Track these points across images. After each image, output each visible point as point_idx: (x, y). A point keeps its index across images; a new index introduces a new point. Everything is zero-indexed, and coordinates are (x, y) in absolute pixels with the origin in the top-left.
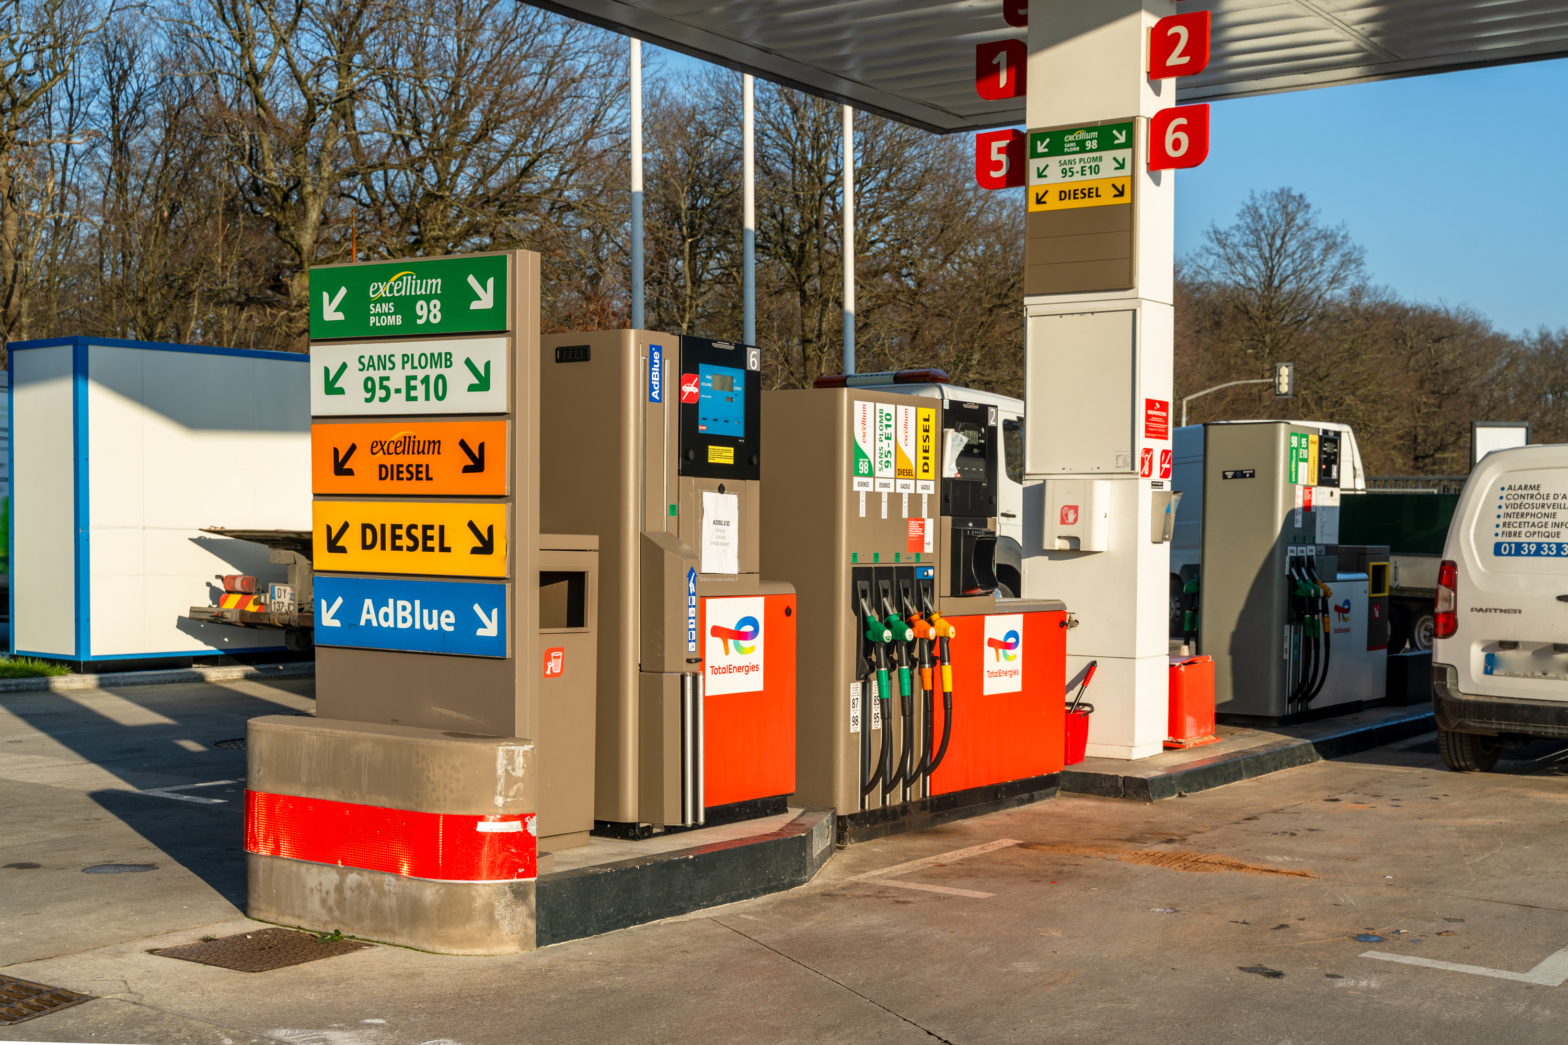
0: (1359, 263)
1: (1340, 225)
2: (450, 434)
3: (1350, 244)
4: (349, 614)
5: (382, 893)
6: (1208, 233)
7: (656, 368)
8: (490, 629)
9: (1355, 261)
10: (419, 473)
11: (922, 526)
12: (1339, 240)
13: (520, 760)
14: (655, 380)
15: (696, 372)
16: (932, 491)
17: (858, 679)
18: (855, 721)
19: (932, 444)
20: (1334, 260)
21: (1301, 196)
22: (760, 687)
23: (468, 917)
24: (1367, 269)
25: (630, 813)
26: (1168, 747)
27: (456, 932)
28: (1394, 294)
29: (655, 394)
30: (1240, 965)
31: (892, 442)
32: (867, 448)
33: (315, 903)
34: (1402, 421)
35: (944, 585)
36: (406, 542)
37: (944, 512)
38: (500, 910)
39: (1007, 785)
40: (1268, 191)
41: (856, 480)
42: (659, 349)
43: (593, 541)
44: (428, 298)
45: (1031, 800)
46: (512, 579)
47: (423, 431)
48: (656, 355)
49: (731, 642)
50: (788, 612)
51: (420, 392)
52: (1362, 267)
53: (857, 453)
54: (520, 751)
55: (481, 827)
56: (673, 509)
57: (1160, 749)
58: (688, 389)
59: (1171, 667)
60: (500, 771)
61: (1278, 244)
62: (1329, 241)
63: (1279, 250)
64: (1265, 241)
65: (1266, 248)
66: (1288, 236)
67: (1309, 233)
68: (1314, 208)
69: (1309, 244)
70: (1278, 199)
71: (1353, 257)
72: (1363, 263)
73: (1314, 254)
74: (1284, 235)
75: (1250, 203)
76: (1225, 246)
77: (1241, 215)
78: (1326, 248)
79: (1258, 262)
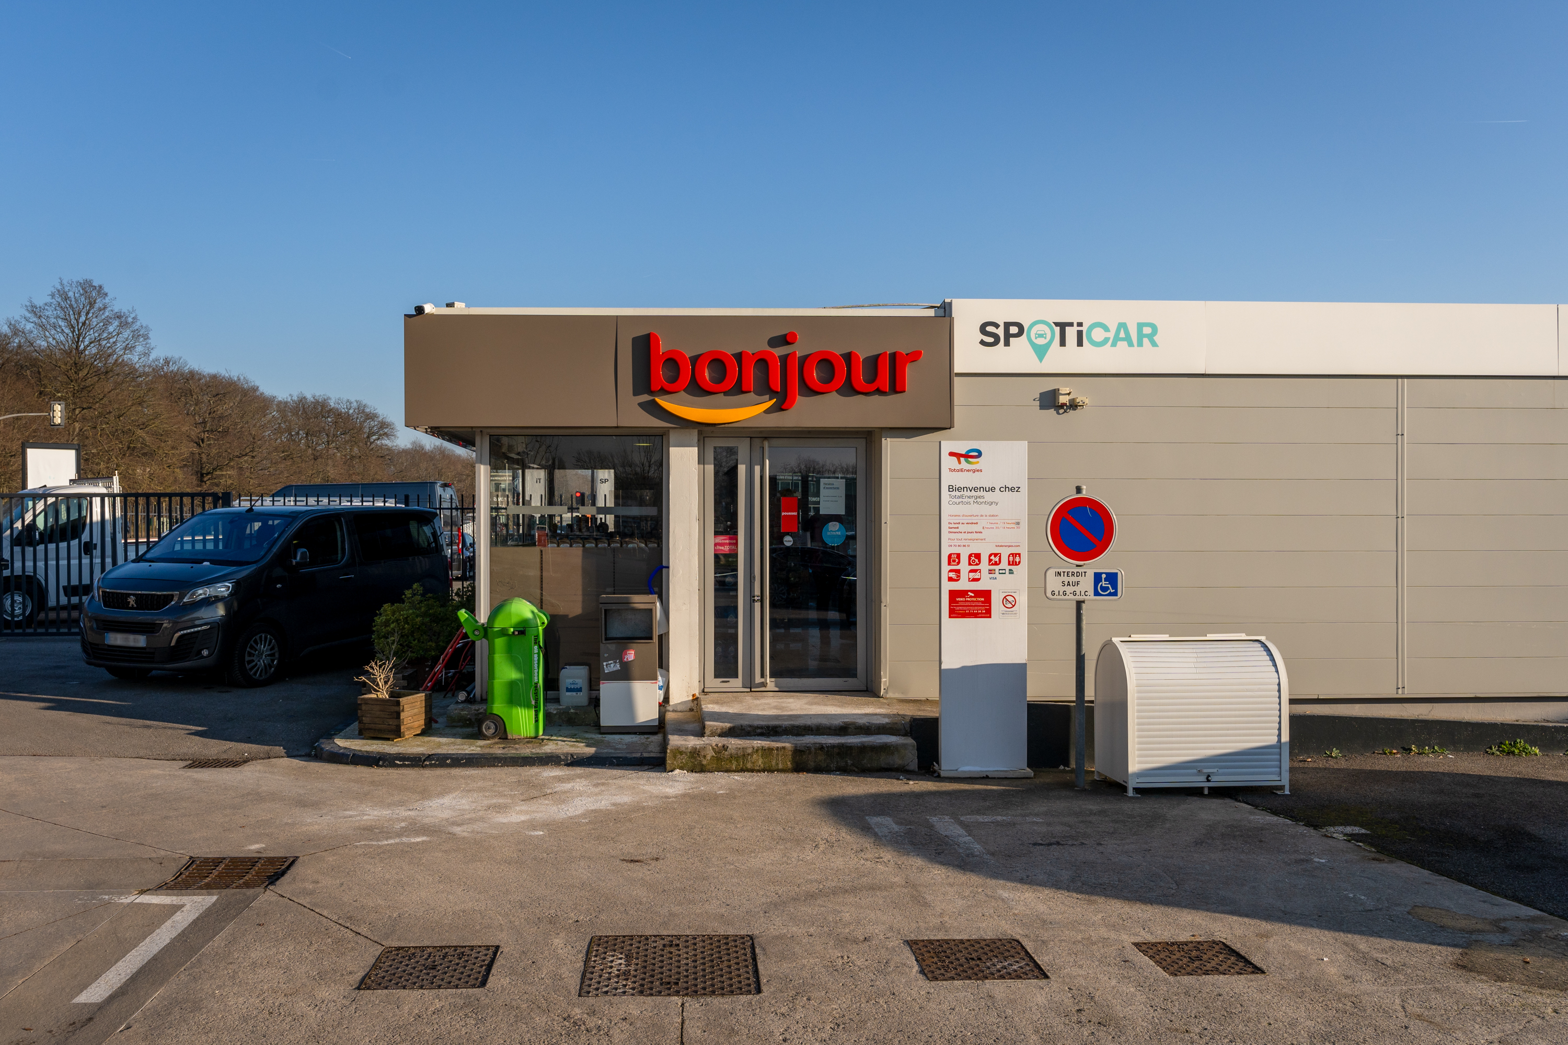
0: (146, 337)
1: (131, 310)
3: (138, 324)
6: (26, 306)
9: (143, 336)
12: (130, 319)
20: (126, 333)
21: (100, 287)
24: (153, 342)
28: (186, 364)
34: (187, 449)
40: (74, 280)
52: (149, 341)
61: (83, 319)
62: (123, 321)
63: (84, 324)
64: (72, 317)
65: (73, 321)
66: (90, 315)
67: (107, 314)
68: (110, 296)
69: (107, 322)
70: (82, 287)
71: (141, 333)
72: (148, 338)
73: (111, 329)
74: (87, 313)
75: (59, 287)
76: (40, 317)
77: (53, 296)
78: (120, 326)
79: (67, 331)
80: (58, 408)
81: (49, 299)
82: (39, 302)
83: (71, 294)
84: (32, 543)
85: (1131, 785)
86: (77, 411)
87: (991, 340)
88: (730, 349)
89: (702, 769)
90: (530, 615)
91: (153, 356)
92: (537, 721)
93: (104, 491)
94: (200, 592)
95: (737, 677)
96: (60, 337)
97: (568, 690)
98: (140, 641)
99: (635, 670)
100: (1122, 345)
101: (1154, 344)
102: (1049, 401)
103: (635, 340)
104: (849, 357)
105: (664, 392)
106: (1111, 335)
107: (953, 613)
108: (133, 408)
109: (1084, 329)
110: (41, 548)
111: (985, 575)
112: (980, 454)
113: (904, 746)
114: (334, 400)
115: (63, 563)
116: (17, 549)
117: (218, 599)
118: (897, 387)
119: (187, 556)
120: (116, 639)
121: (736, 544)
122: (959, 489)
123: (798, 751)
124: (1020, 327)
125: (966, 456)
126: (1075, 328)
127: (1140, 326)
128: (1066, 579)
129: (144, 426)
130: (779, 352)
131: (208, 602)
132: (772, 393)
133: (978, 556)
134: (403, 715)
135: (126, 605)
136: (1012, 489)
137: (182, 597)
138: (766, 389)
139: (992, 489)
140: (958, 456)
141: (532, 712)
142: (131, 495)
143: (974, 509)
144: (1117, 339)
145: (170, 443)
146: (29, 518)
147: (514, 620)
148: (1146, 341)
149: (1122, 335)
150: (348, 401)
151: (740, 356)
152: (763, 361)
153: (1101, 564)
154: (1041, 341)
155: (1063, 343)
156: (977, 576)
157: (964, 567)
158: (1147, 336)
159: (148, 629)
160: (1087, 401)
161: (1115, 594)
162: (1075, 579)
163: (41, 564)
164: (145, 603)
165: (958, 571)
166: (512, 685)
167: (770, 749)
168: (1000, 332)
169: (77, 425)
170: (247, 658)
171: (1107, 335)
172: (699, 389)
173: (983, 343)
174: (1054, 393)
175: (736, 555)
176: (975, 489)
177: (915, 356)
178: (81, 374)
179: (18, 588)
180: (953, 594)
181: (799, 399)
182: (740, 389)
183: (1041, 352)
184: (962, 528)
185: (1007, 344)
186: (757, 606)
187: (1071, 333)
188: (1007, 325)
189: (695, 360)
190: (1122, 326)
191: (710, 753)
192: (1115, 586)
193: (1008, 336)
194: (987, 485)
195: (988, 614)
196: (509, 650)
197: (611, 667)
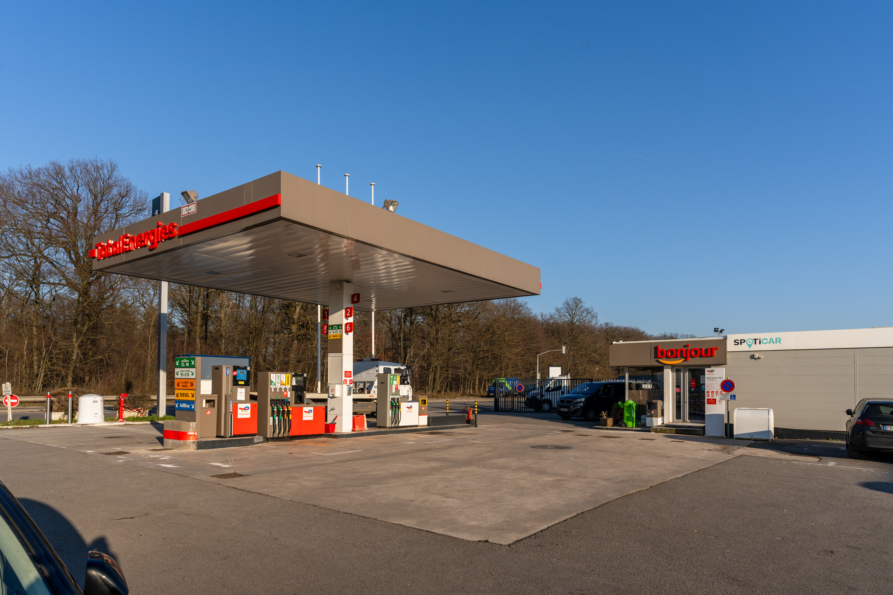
0: (596, 317)
1: (591, 307)
2: (189, 381)
3: (594, 312)
4: (179, 405)
5: (177, 443)
6: (555, 309)
7: (228, 371)
8: (193, 408)
9: (595, 317)
10: (186, 386)
11: (287, 393)
12: (590, 311)
13: (194, 425)
14: (228, 372)
15: (236, 371)
16: (290, 387)
17: (272, 416)
18: (271, 423)
19: (290, 380)
20: (589, 316)
21: (580, 299)
22: (250, 417)
23: (186, 445)
24: (599, 319)
25: (223, 435)
26: (352, 431)
27: (185, 447)
28: (613, 324)
29: (228, 374)
30: (288, 453)
31: (280, 380)
32: (274, 381)
33: (170, 445)
35: (293, 401)
36: (185, 396)
37: (293, 390)
38: (191, 445)
39: (309, 435)
40: (571, 298)
41: (271, 386)
42: (229, 368)
43: (217, 395)
44: (187, 363)
45: (316, 438)
46: (196, 401)
47: (187, 381)
48: (228, 369)
49: (243, 410)
50: (256, 406)
51: (186, 375)
52: (598, 318)
53: (272, 382)
54: (194, 423)
55: (188, 433)
56: (231, 391)
57: (351, 431)
58: (234, 373)
59: (353, 417)
60: (191, 426)
61: (574, 312)
62: (588, 311)
63: (574, 314)
64: (570, 311)
65: (571, 313)
66: (577, 310)
67: (582, 309)
68: (584, 302)
69: (583, 312)
70: (574, 300)
71: (594, 315)
72: (597, 317)
73: (584, 315)
74: (576, 310)
75: (566, 301)
76: (559, 313)
77: (564, 304)
78: (587, 313)
79: (568, 317)
80: (564, 348)
81: (562, 306)
82: (559, 307)
83: (570, 303)
84: (550, 391)
85: (734, 437)
86: (572, 347)
87: (737, 344)
88: (674, 349)
89: (658, 432)
90: (631, 403)
91: (599, 323)
92: (633, 424)
93: (566, 378)
94: (578, 400)
95: (681, 419)
96: (567, 319)
97: (643, 420)
98: (566, 410)
99: (653, 415)
100: (771, 343)
101: (780, 343)
102: (752, 357)
103: (654, 347)
104: (701, 349)
105: (660, 358)
106: (768, 341)
107: (708, 403)
108: (592, 345)
109: (761, 340)
110: (551, 393)
111: (715, 395)
112: (714, 371)
113: (701, 430)
114: (680, 335)
115: (556, 396)
116: (546, 393)
117: (582, 402)
118: (712, 355)
119: (577, 393)
120: (563, 410)
121: (681, 390)
122: (709, 378)
123: (676, 430)
124: (744, 340)
125: (711, 371)
126: (759, 340)
127: (776, 339)
128: (724, 396)
129: (595, 352)
130: (685, 349)
131: (580, 402)
132: (684, 358)
133: (713, 392)
134: (607, 422)
135: (564, 403)
136: (721, 378)
137: (575, 401)
138: (682, 357)
139: (716, 378)
140: (709, 371)
141: (632, 423)
142: (573, 379)
143: (713, 382)
144: (770, 342)
145: (605, 358)
146: (548, 385)
147: (628, 404)
148: (778, 342)
149: (771, 341)
150: (686, 335)
151: (676, 350)
152: (681, 351)
153: (732, 393)
154: (750, 343)
155: (755, 344)
156: (713, 396)
157: (710, 394)
158: (778, 341)
159: (568, 407)
160: (762, 357)
161: (735, 399)
162: (726, 396)
163: (551, 397)
164: (568, 402)
165: (709, 395)
166: (628, 417)
167: (671, 429)
168: (739, 342)
169: (572, 352)
170: (588, 415)
171: (767, 341)
172: (668, 357)
173: (735, 344)
174: (754, 355)
175: (681, 392)
176: (713, 378)
177: (716, 348)
178: (574, 332)
179: (546, 402)
180: (708, 399)
181: (690, 358)
182: (676, 357)
183: (750, 346)
184: (710, 386)
185: (741, 344)
186: (686, 403)
187: (758, 341)
188: (741, 340)
189: (667, 351)
190: (771, 339)
191: (659, 429)
192: (735, 397)
193: (741, 343)
194: (715, 377)
195: (715, 404)
196: (627, 410)
197: (649, 414)
